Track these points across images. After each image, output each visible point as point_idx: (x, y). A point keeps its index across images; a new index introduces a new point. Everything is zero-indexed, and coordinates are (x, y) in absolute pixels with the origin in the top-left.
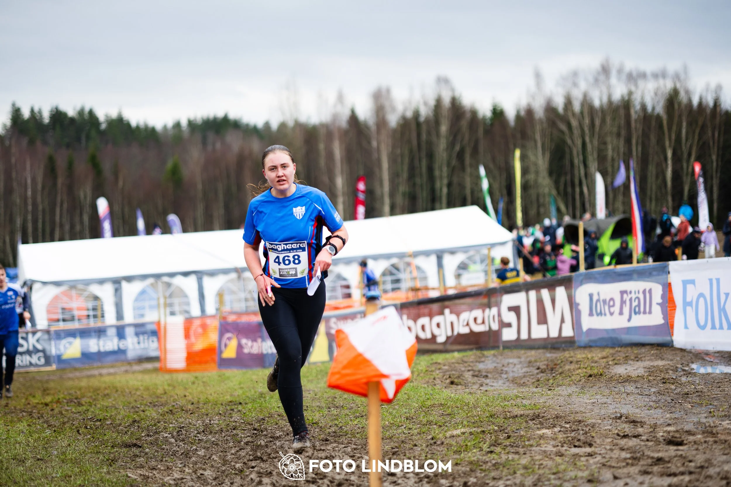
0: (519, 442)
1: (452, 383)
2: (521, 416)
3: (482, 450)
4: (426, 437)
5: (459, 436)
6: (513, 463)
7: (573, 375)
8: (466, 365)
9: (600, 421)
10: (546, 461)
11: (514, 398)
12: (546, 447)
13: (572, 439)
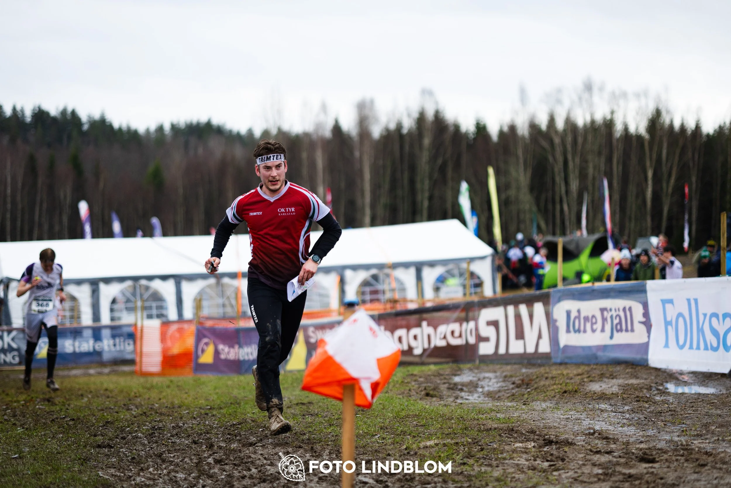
0: (492, 455)
1: (427, 395)
2: (495, 429)
3: (455, 462)
4: (400, 447)
5: (433, 447)
6: (485, 475)
7: (547, 391)
8: (442, 377)
9: (573, 437)
10: (519, 474)
11: (489, 411)
12: (519, 460)
13: (545, 454)
